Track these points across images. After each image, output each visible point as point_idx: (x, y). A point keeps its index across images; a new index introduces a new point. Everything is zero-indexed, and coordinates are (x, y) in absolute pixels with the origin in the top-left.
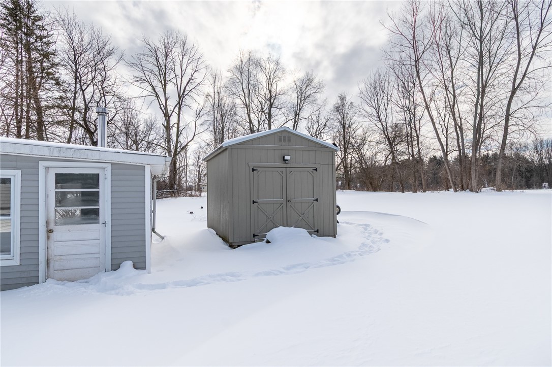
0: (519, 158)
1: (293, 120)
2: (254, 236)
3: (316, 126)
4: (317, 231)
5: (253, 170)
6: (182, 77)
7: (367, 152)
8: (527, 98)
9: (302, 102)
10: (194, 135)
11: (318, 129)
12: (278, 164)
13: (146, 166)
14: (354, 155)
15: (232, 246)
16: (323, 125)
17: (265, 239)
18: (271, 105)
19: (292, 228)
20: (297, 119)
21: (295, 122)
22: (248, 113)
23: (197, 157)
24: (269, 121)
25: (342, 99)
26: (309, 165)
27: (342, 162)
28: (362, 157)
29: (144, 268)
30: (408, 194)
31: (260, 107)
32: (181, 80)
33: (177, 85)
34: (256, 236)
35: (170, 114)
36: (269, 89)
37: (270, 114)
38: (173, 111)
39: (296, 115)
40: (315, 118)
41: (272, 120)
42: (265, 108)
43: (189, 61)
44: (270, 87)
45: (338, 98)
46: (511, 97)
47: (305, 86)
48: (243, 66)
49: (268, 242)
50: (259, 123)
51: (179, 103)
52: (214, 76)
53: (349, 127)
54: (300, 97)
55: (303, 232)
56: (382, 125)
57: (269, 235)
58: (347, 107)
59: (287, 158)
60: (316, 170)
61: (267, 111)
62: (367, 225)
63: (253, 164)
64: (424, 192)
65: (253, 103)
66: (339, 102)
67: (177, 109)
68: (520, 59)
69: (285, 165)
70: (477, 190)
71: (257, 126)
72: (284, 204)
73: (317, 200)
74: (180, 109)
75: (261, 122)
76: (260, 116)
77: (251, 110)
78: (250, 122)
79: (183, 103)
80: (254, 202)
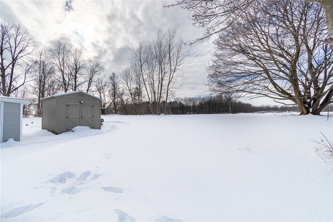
0: (180, 103)
1: (89, 81)
2: (67, 130)
3: (101, 85)
4: (93, 127)
5: (67, 106)
6: (16, 48)
7: (125, 98)
8: (172, 85)
9: (94, 73)
10: (24, 82)
11: (102, 87)
12: (78, 104)
13: (21, 104)
14: (119, 99)
15: (56, 134)
16: (104, 85)
17: (72, 131)
18: (76, 72)
19: (83, 127)
20: (90, 81)
21: (90, 82)
22: (62, 75)
23: (23, 93)
24: (75, 80)
25: (114, 74)
26: (91, 105)
27: (113, 101)
28: (122, 100)
29: (19, 141)
30: (138, 116)
31: (70, 72)
32: (15, 50)
33: (11, 51)
34: (68, 129)
35: (5, 68)
36: (75, 64)
37: (75, 76)
38: (8, 67)
39: (90, 79)
40: (100, 82)
41: (77, 80)
42: (73, 73)
43: (22, 40)
44: (76, 63)
45: (112, 74)
46: (169, 84)
47: (95, 66)
48: (60, 50)
49: (73, 131)
50: (69, 80)
51: (13, 62)
52: (41, 53)
53: (116, 87)
54: (92, 71)
55: (88, 128)
56: (129, 88)
57: (73, 129)
58: (116, 78)
59: (81, 102)
60: (93, 106)
61: (74, 75)
62: (113, 126)
63: (67, 103)
64: (143, 115)
65: (65, 70)
66: (112, 75)
67: (11, 66)
68: (171, 72)
69: (81, 104)
70: (159, 114)
71: (68, 81)
72: (80, 118)
73: (93, 117)
74: (13, 66)
75: (70, 79)
76: (69, 77)
77: (64, 73)
78: (64, 79)
79: (16, 63)
80: (67, 117)
